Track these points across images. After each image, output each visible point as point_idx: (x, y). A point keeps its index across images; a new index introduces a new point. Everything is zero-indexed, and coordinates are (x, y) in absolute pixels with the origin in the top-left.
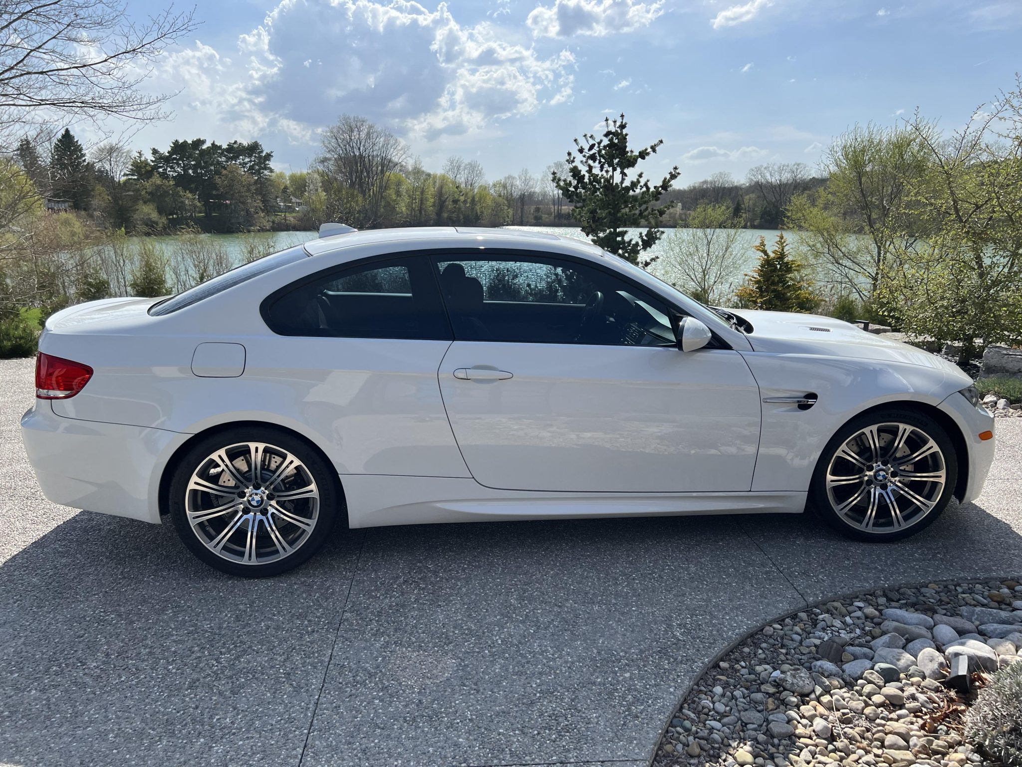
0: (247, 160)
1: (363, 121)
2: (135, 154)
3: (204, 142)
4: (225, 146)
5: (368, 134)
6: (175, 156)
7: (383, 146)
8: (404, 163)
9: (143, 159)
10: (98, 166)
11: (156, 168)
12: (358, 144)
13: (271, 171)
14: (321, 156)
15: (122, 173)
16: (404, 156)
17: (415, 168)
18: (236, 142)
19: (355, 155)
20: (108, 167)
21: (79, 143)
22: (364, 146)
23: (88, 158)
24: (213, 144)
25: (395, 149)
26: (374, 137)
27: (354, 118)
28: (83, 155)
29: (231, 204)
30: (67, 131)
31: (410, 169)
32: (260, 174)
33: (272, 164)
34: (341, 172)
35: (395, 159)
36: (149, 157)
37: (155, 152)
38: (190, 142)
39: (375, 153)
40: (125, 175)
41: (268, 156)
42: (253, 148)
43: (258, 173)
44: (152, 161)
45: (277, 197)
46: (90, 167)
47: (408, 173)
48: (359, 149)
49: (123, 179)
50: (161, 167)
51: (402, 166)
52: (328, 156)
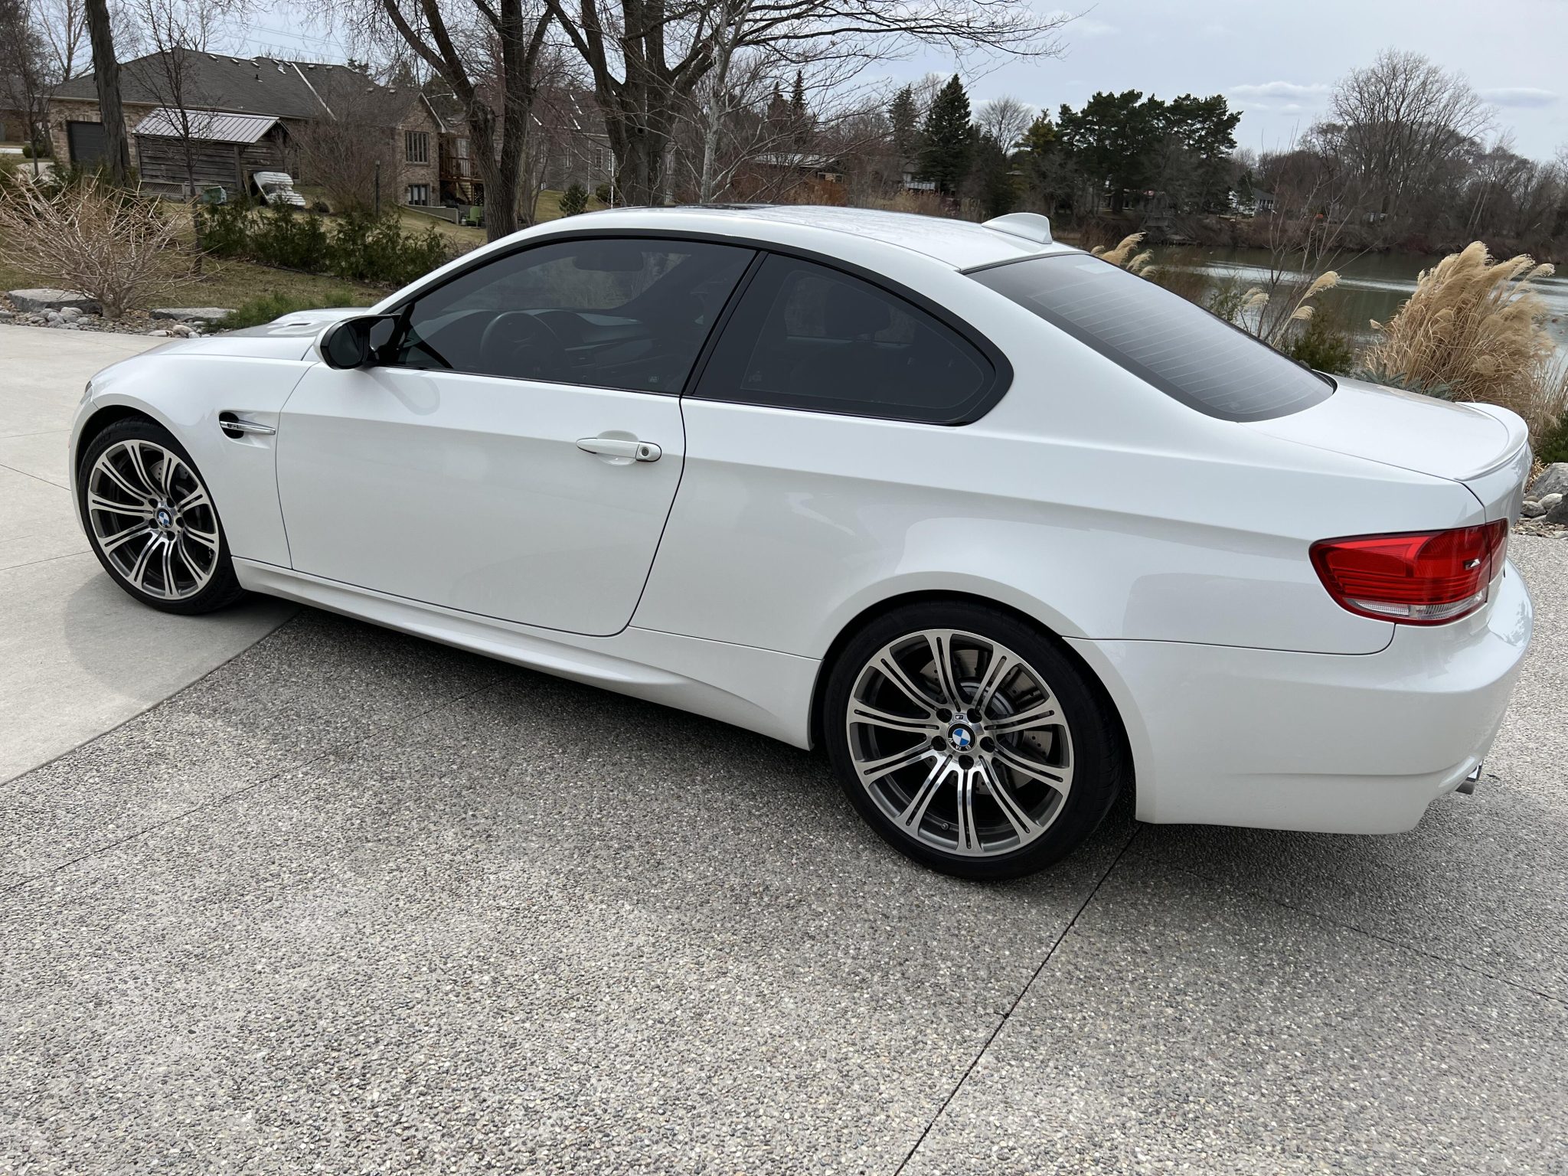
0: (1198, 126)
1: (1420, 62)
2: (1037, 114)
3: (1139, 95)
4: (1169, 103)
5: (1424, 83)
6: (1090, 118)
7: (1445, 107)
8: (1477, 140)
9: (1046, 122)
10: (984, 130)
11: (1059, 136)
12: (1399, 103)
13: (1232, 144)
14: (1324, 121)
15: (1013, 142)
16: (1481, 127)
17: (1499, 149)
18: (1189, 95)
19: (1388, 122)
20: (995, 132)
21: (967, 96)
22: (1409, 106)
23: (973, 120)
24: (1151, 100)
25: (1466, 113)
26: (1434, 89)
27: (1406, 56)
28: (968, 114)
29: (1154, 196)
30: (956, 78)
31: (1488, 151)
32: (1213, 149)
33: (1235, 134)
34: (1354, 152)
35: (1463, 132)
36: (1055, 118)
37: (1065, 110)
38: (1117, 95)
39: (1426, 119)
40: (1017, 145)
41: (1234, 119)
42: (1215, 105)
43: (1210, 148)
44: (1057, 124)
45: (1230, 189)
46: (973, 132)
47: (1481, 157)
48: (1398, 111)
49: (1012, 151)
50: (1067, 134)
51: (1473, 143)
52: (1339, 122)
